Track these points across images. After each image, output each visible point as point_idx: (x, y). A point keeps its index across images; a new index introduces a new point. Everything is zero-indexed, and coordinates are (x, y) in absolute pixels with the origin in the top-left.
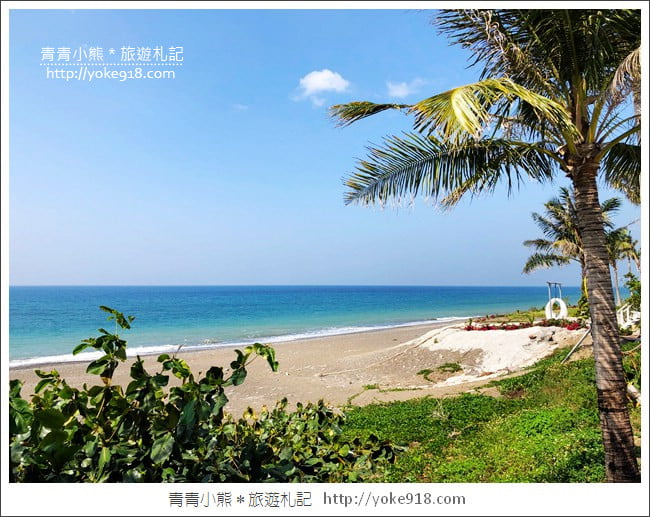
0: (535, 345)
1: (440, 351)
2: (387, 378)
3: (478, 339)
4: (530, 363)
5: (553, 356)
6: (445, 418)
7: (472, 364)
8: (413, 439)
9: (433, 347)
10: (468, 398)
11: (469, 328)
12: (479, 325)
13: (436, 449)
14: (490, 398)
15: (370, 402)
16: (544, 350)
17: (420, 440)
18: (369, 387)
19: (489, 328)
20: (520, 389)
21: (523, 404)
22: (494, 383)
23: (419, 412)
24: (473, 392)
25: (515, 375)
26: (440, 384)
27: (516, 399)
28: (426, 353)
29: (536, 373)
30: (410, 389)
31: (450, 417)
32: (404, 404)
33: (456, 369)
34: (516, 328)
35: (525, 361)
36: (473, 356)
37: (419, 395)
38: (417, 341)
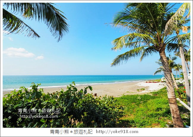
0: (160, 86)
1: (141, 86)
2: (131, 91)
3: (148, 84)
4: (159, 89)
5: (164, 88)
6: (140, 99)
7: (147, 89)
8: (134, 102)
9: (140, 86)
10: (145, 95)
11: (147, 82)
12: (149, 82)
13: (138, 105)
14: (150, 96)
15: (127, 95)
16: (162, 87)
17: (135, 102)
18: (127, 92)
19: (150, 82)
20: (157, 94)
21: (157, 97)
22: (151, 93)
23: (135, 97)
24: (147, 94)
25: (156, 91)
26: (141, 92)
27: (156, 96)
28: (138, 87)
29: (160, 91)
30: (135, 93)
31: (141, 99)
32: (133, 95)
33: (144, 89)
34: (156, 82)
35: (158, 89)
36: (147, 87)
37: (136, 94)
38: (137, 84)
